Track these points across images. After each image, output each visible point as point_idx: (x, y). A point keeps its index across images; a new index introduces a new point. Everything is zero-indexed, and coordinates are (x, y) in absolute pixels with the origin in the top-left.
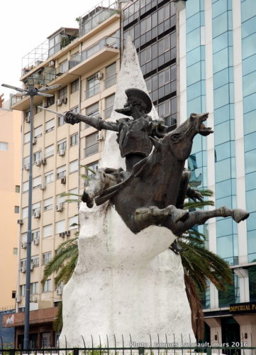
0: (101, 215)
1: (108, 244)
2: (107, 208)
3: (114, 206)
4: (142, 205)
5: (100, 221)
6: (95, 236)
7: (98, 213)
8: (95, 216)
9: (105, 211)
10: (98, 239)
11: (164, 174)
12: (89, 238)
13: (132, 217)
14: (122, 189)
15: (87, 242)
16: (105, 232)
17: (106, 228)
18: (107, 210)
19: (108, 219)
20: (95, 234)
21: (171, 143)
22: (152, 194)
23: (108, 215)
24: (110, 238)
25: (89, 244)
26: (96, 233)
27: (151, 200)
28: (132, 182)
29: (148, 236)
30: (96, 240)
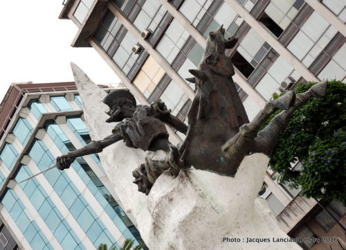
0: (185, 185)
1: (214, 205)
2: (186, 174)
3: (192, 167)
4: (224, 142)
5: (189, 190)
6: (196, 208)
7: (181, 185)
8: (180, 191)
9: (186, 178)
10: (200, 209)
11: (224, 98)
12: (191, 214)
13: (222, 159)
14: (189, 145)
15: (191, 220)
16: (202, 196)
17: (200, 192)
18: (187, 176)
19: (195, 182)
20: (194, 206)
21: (211, 66)
22: (226, 124)
23: (193, 179)
24: (212, 199)
25: (193, 221)
26: (194, 203)
27: (229, 130)
28: (196, 131)
29: (246, 173)
30: (198, 211)
